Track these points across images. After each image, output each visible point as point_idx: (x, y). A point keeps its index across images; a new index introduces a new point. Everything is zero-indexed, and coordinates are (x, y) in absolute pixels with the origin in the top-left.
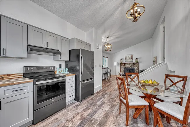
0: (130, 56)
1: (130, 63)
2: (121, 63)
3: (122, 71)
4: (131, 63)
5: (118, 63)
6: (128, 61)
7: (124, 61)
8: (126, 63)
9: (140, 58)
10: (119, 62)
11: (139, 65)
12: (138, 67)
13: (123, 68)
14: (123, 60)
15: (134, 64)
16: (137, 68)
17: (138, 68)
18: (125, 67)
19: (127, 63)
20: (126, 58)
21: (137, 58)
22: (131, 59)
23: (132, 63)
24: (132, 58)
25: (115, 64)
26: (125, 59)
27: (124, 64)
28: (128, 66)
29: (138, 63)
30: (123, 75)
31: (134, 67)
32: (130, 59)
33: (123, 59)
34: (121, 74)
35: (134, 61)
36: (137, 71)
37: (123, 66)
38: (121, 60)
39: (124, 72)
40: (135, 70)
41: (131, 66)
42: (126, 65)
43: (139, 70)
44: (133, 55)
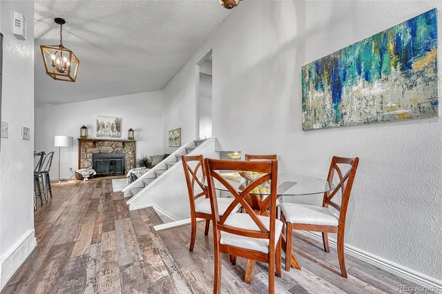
0: (112, 121)
1: (111, 141)
2: (83, 141)
3: (88, 163)
4: (115, 141)
5: (71, 139)
6: (108, 134)
7: (93, 134)
8: (99, 141)
9: (139, 130)
10: (77, 136)
11: (135, 148)
12: (134, 152)
13: (90, 155)
14: (89, 130)
15: (124, 143)
16: (130, 153)
17: (135, 155)
18: (96, 150)
19: (103, 141)
20: (100, 126)
21: (131, 130)
22: (115, 130)
23: (118, 141)
24: (118, 126)
25: (60, 141)
26: (98, 129)
27: (95, 142)
28: (107, 149)
29: (134, 142)
30: (91, 177)
31: (124, 152)
32: (112, 130)
33: (91, 127)
34: (85, 173)
35: (124, 136)
36: (132, 161)
37: (89, 150)
38: (84, 130)
39: (92, 166)
40: (126, 160)
41: (115, 150)
42: (100, 145)
43: (135, 159)
44: (121, 118)
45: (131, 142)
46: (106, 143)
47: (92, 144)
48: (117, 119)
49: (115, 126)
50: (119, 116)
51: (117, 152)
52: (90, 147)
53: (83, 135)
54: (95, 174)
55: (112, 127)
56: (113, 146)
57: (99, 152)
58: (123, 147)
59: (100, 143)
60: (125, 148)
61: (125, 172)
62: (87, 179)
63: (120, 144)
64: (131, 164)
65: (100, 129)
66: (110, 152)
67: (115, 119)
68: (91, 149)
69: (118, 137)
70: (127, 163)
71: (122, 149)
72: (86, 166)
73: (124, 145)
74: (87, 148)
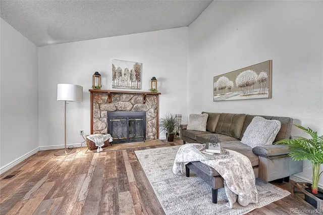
0: (131, 68)
1: (130, 94)
2: (95, 93)
3: (102, 125)
4: (135, 94)
5: (79, 89)
6: (126, 85)
7: (108, 85)
8: (115, 93)
9: (162, 80)
10: (88, 87)
11: (158, 103)
12: (157, 109)
13: (104, 113)
14: (103, 80)
15: (145, 96)
16: (152, 110)
17: (157, 113)
18: (111, 107)
19: (121, 93)
20: (117, 74)
21: (154, 79)
22: (134, 79)
23: (139, 94)
24: (138, 77)
25: (65, 92)
26: (114, 77)
27: (111, 95)
28: (125, 105)
29: (157, 95)
31: (144, 109)
32: (131, 79)
33: (106, 76)
35: (145, 87)
36: (154, 121)
37: (103, 106)
38: (97, 79)
39: (106, 129)
40: (147, 119)
41: (134, 106)
42: (116, 100)
43: (158, 119)
44: (142, 64)
45: (155, 94)
46: (124, 96)
47: (106, 98)
48: (137, 64)
49: (134, 73)
50: (139, 62)
51: (137, 109)
52: (104, 102)
53: (96, 85)
54: (111, 140)
55: (131, 75)
56: (132, 101)
57: (115, 109)
58: (144, 103)
59: (116, 96)
60: (146, 104)
61: (146, 137)
62: (101, 150)
63: (141, 98)
64: (153, 125)
65: (117, 77)
66: (128, 109)
67: (135, 64)
68: (106, 105)
69: (137, 89)
70: (149, 123)
71: (143, 105)
72: (99, 129)
73: (145, 99)
74: (100, 103)
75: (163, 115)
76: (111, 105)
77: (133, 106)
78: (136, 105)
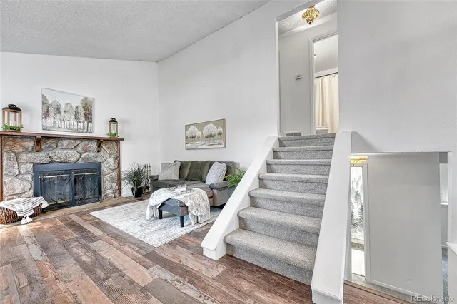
0: (77, 103)
1: (75, 139)
2: (8, 136)
3: (22, 185)
4: (82, 139)
6: (66, 126)
8: (48, 137)
9: (125, 122)
11: (119, 152)
12: (117, 159)
15: (100, 142)
16: (111, 160)
17: (119, 164)
18: (41, 157)
19: (59, 138)
20: (51, 109)
21: (113, 121)
22: (82, 118)
23: (89, 139)
24: (88, 116)
26: (46, 114)
27: (39, 141)
28: (68, 155)
29: (118, 141)
30: (38, 212)
31: (99, 160)
32: (77, 118)
33: (29, 110)
35: (100, 130)
36: (114, 174)
37: (24, 157)
38: (12, 113)
39: (32, 191)
40: (103, 173)
41: (83, 156)
42: (51, 147)
43: (119, 171)
44: (94, 99)
45: (114, 140)
46: (65, 142)
47: (31, 144)
48: (86, 99)
49: (82, 111)
50: (90, 96)
51: (87, 160)
52: (26, 150)
53: (11, 125)
54: (45, 205)
55: (77, 113)
56: (79, 149)
57: (49, 160)
58: (99, 151)
59: (50, 141)
60: (101, 153)
61: (103, 195)
62: (29, 220)
63: (94, 145)
64: (112, 180)
65: (52, 114)
66: (73, 159)
67: (82, 98)
68: (30, 155)
69: (87, 132)
70: (106, 178)
71: (97, 153)
72: (17, 192)
73: (99, 146)
74: (19, 153)
75: (127, 166)
76: (40, 154)
77: (81, 155)
78: (85, 154)
